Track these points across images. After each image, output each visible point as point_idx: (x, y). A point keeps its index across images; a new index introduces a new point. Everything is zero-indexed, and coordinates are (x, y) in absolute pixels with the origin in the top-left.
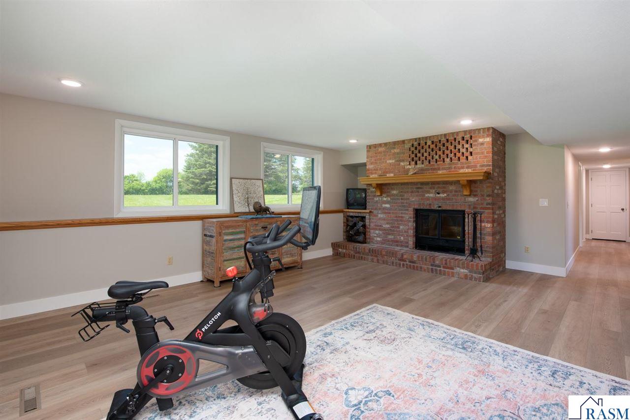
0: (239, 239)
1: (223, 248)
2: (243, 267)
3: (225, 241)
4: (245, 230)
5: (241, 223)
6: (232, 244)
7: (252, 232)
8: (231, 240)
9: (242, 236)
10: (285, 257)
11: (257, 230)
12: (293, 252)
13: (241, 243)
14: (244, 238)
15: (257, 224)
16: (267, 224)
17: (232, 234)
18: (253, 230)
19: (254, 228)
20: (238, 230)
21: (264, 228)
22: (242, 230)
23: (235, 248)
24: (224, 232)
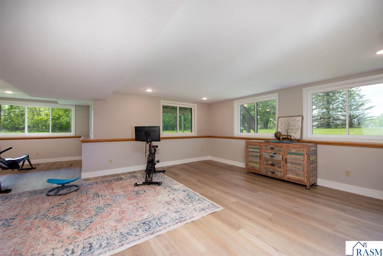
0: (256, 152)
1: (249, 154)
2: (258, 168)
3: (250, 151)
4: (259, 147)
5: (257, 144)
6: (252, 154)
7: (264, 150)
8: (252, 152)
9: (258, 151)
10: (289, 173)
11: (267, 149)
12: (299, 173)
13: (257, 154)
14: (259, 152)
15: (267, 145)
16: (274, 146)
17: (253, 148)
18: (264, 148)
19: (265, 147)
20: (256, 147)
21: (272, 148)
22: (258, 147)
23: (255, 156)
24: (249, 146)
